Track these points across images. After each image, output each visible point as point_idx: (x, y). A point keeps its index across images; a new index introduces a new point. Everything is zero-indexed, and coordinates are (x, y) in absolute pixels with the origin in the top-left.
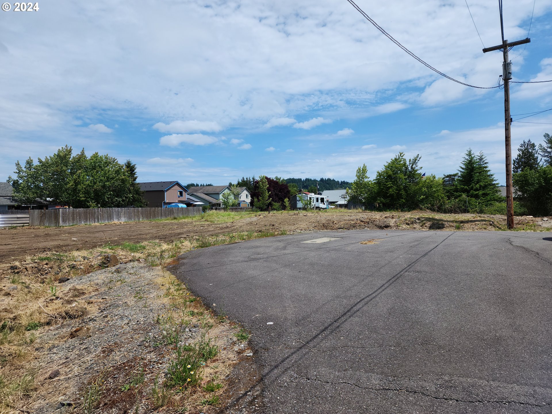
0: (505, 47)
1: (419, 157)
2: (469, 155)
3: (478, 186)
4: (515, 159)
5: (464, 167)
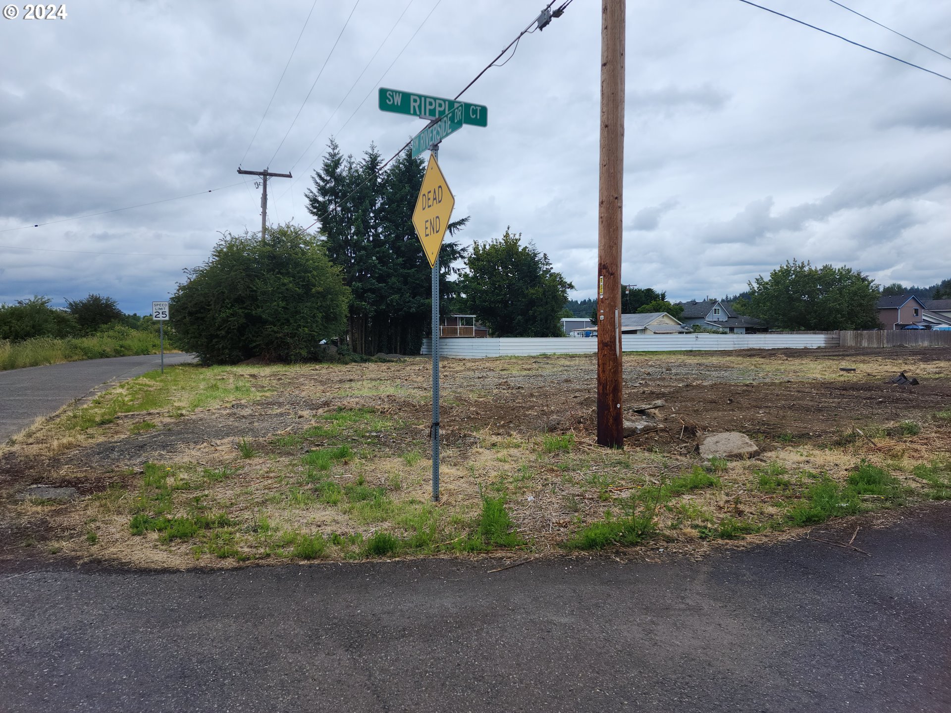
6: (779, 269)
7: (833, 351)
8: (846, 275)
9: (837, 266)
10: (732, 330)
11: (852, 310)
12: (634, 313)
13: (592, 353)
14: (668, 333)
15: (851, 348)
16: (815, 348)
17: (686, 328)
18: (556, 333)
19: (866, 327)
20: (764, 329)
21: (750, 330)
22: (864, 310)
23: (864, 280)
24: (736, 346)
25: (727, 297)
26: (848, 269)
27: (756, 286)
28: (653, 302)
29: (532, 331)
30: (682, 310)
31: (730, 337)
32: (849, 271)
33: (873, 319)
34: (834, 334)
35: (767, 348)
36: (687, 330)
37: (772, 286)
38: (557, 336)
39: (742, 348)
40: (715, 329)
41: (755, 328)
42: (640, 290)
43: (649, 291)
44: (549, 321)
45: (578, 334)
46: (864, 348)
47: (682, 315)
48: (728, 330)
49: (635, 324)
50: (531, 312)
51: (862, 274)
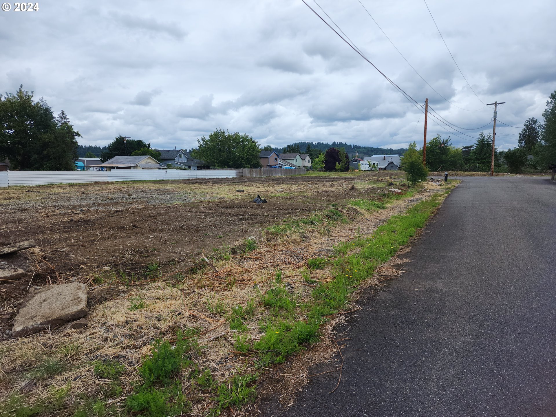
0: (496, 104)
1: (450, 139)
2: (482, 135)
3: (485, 157)
4: (521, 133)
5: (478, 143)
6: (213, 133)
7: (240, 180)
8: (246, 139)
9: (241, 134)
10: (190, 167)
11: (248, 157)
12: (130, 155)
13: (93, 182)
14: (151, 169)
15: (247, 177)
16: (231, 178)
17: (163, 165)
18: (69, 168)
19: (255, 167)
20: (207, 167)
21: (200, 168)
22: (254, 158)
23: (253, 142)
24: (190, 177)
25: (192, 149)
26: (247, 136)
27: (202, 142)
28: (142, 149)
29: (47, 166)
30: (160, 155)
31: (188, 172)
32: (247, 137)
33: (258, 163)
34: (240, 170)
35: (207, 178)
36: (163, 167)
37: (210, 143)
38: (69, 170)
39: (193, 178)
40: (180, 166)
41: (203, 167)
42: (134, 141)
43: (140, 142)
44: (61, 159)
45: (96, 169)
46: (253, 178)
47: (160, 157)
48: (187, 167)
49: (130, 162)
50: (45, 152)
51: (253, 139)
